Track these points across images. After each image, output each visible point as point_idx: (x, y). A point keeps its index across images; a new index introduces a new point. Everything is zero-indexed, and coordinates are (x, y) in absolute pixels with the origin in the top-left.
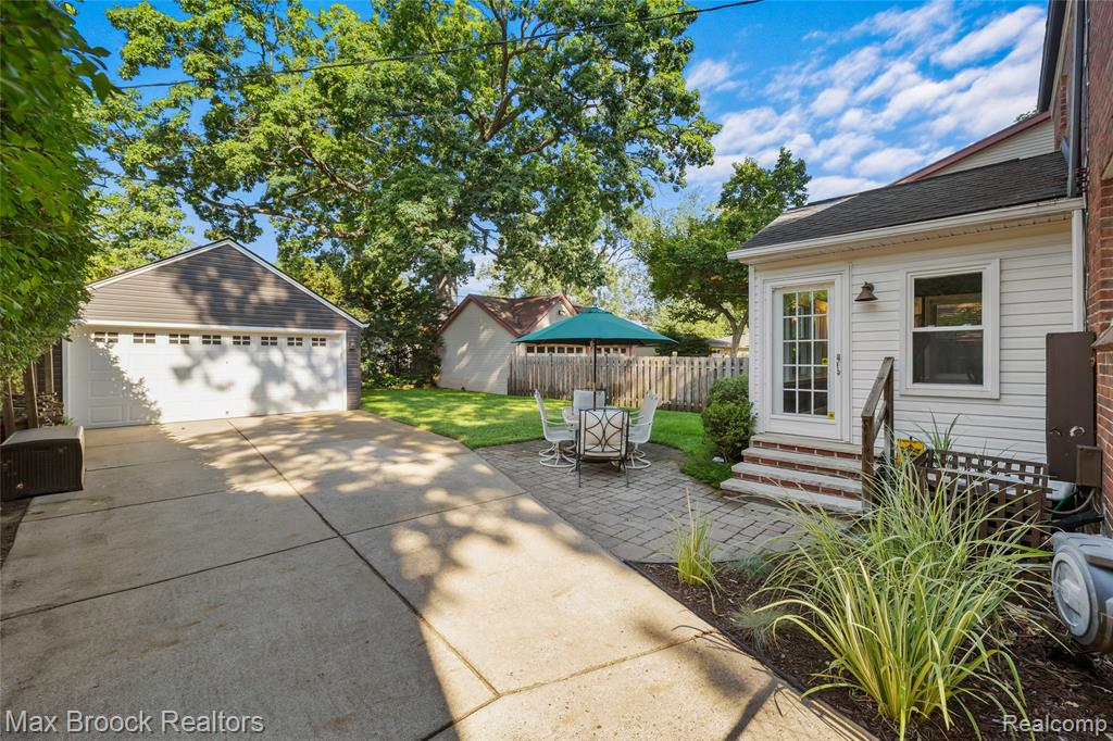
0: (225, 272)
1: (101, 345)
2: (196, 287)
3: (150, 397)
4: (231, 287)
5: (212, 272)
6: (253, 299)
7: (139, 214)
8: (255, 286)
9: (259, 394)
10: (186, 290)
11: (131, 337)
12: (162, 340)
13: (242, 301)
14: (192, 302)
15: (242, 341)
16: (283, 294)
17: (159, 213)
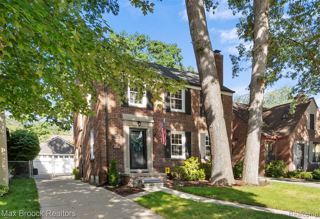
0: (57, 142)
1: (38, 158)
2: (52, 146)
3: (46, 168)
4: (58, 145)
5: (55, 142)
6: (62, 147)
7: (43, 129)
8: (62, 145)
9: (64, 167)
10: (50, 146)
11: (43, 156)
12: (47, 157)
13: (60, 148)
14: (51, 148)
15: (61, 157)
16: (68, 146)
17: (47, 129)
